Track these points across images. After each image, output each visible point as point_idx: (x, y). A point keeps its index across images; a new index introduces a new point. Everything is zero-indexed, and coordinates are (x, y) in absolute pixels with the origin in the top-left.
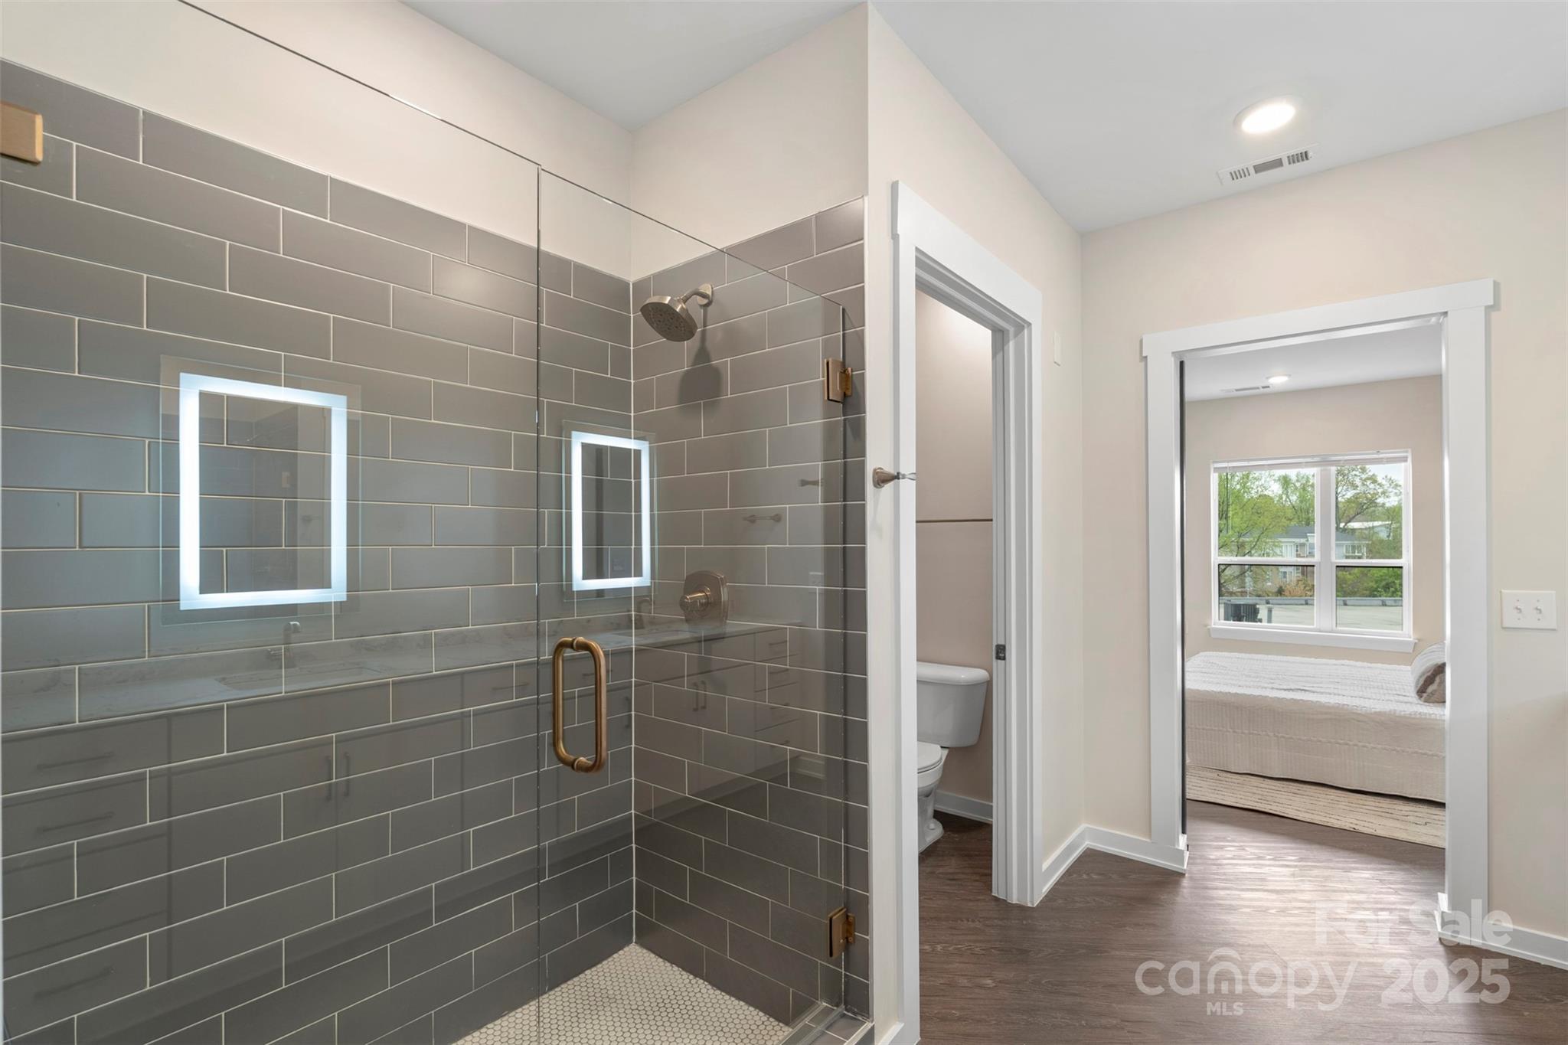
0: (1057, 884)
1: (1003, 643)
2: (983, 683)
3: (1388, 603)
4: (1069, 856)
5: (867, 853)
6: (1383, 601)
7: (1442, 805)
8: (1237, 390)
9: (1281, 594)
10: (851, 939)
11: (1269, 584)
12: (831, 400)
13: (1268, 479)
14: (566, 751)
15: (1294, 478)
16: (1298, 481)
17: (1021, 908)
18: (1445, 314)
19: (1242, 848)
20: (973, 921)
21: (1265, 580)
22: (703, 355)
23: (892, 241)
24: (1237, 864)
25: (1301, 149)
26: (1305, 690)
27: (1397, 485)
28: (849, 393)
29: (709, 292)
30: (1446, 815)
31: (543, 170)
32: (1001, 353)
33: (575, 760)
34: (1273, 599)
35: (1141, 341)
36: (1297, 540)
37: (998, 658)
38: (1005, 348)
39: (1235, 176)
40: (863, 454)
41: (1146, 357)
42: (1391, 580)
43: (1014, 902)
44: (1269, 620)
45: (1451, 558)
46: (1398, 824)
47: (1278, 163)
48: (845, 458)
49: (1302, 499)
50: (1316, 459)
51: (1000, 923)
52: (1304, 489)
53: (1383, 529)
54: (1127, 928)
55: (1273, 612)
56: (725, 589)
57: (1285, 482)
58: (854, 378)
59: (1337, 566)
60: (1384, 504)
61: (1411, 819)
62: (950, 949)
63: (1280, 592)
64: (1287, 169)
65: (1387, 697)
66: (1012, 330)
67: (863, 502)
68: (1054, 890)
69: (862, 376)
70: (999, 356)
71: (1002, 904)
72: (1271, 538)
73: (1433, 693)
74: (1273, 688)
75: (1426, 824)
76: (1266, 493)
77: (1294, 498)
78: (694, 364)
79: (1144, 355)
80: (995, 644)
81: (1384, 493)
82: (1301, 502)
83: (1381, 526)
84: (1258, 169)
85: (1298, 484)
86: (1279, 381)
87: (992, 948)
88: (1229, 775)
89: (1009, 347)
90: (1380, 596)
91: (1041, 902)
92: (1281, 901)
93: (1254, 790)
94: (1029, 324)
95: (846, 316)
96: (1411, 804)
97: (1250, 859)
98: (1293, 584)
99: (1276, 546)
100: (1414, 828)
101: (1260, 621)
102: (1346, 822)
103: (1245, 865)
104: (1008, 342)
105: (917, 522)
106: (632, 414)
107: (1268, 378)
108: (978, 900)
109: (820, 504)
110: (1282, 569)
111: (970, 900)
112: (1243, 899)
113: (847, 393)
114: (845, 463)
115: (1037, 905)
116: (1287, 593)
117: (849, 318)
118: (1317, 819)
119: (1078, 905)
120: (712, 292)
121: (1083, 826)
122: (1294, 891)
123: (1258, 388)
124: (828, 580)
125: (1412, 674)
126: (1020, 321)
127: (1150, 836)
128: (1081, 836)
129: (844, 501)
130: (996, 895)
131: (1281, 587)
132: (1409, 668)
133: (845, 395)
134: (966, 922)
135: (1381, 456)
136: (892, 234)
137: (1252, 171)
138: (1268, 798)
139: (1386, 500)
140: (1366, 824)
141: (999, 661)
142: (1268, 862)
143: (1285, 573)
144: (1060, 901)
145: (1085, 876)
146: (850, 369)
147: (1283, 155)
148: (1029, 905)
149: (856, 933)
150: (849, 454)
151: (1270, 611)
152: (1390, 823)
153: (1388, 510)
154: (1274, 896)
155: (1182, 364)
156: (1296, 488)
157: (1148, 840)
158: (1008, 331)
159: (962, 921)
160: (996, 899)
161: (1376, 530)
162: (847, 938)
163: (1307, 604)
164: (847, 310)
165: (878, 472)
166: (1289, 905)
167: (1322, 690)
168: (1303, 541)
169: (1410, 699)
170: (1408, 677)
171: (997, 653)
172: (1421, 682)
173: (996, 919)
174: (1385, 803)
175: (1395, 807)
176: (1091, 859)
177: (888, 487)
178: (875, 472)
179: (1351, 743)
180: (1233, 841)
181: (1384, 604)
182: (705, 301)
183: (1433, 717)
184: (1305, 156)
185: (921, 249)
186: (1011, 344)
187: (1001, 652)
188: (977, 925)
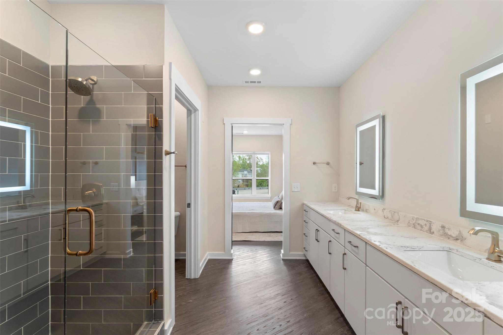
0: (203, 270)
1: (189, 203)
2: (178, 216)
3: (261, 188)
4: (204, 263)
5: (162, 269)
6: (260, 188)
7: (282, 232)
8: (236, 133)
9: (239, 187)
10: (156, 298)
11: (236, 184)
12: (152, 127)
13: (236, 156)
14: (70, 250)
15: (241, 157)
16: (242, 157)
17: (195, 279)
18: (284, 124)
19: (244, 250)
20: (182, 287)
21: (235, 183)
22: (91, 102)
23: (169, 80)
24: (243, 254)
25: (260, 81)
26: (253, 210)
27: (262, 160)
28: (157, 125)
29: (95, 80)
30: (283, 234)
31: (69, 32)
32: (190, 117)
33: (77, 253)
34: (238, 189)
35: (223, 119)
36: (242, 173)
37: (188, 207)
38: (191, 116)
39: (246, 82)
40: (162, 145)
41: (224, 124)
42: (261, 183)
43: (193, 278)
44: (238, 194)
45: (284, 177)
46: (272, 238)
47: (255, 82)
48: (155, 146)
49: (243, 162)
50: (252, 153)
51: (190, 285)
52: (243, 159)
53: (259, 170)
54: (223, 276)
55: (239, 192)
56: (103, 189)
57: (240, 157)
58: (159, 121)
59: (256, 179)
60: (259, 164)
61: (274, 236)
62: (177, 296)
63: (238, 186)
64: (256, 84)
65: (268, 210)
66: (193, 111)
67: (162, 160)
68: (202, 272)
69: (162, 121)
70: (189, 118)
71: (190, 280)
72: (237, 172)
73: (276, 208)
74: (247, 210)
75: (276, 237)
76: (235, 160)
77: (241, 162)
78: (87, 104)
79: (224, 123)
80: (187, 203)
81: (259, 161)
82: (243, 163)
83: (259, 169)
84: (251, 82)
85: (242, 158)
86: (245, 132)
87: (190, 292)
88: (238, 233)
89: (192, 116)
90: (259, 187)
91: (200, 276)
92: (254, 260)
93: (244, 236)
94: (198, 110)
95: (156, 101)
96: (273, 233)
97: (246, 252)
98: (241, 184)
99: (238, 174)
100: (274, 238)
101: (235, 194)
102: (262, 239)
103: (245, 254)
104: (192, 114)
105: (175, 166)
106: (50, 119)
107: (243, 131)
108: (182, 281)
109: (145, 160)
110: (239, 180)
111: (180, 281)
112: (246, 262)
113: (156, 125)
114: (155, 147)
115: (199, 277)
116: (240, 187)
117: (157, 101)
118: (257, 240)
119: (210, 274)
120: (97, 80)
121: (208, 253)
122: (256, 257)
123: (240, 133)
124: (148, 185)
125: (272, 204)
126: (196, 109)
127: (225, 252)
128: (207, 256)
129: (155, 159)
130: (187, 278)
131: (238, 185)
132: (271, 203)
133: (156, 126)
134: (180, 288)
135: (265, 153)
136: (170, 78)
137: (250, 82)
138: (247, 237)
139: (260, 163)
140: (267, 239)
141: (188, 208)
142: (250, 252)
143: (239, 181)
144: (205, 274)
145: (210, 266)
146: (157, 118)
147: (256, 81)
148: (197, 278)
149: (158, 296)
150: (156, 145)
151: (238, 191)
152: (270, 238)
153: (260, 165)
154: (252, 259)
155: (232, 126)
156: (242, 159)
157: (224, 253)
158: (192, 111)
159: (179, 288)
160: (187, 279)
161: (258, 170)
162: (155, 298)
163: (245, 189)
164: (156, 99)
165: (166, 151)
166: (255, 260)
167: (256, 209)
168: (243, 173)
169: (272, 210)
170: (271, 204)
171: (188, 206)
172: (274, 205)
173: (188, 284)
174: (269, 234)
175: (271, 234)
176: (210, 261)
177: (168, 156)
178: (165, 151)
179: (263, 221)
180: (242, 249)
181: (260, 189)
182: (93, 83)
183: (278, 213)
184: (260, 82)
185: (177, 85)
186: (193, 115)
187: (189, 205)
188: (184, 287)
